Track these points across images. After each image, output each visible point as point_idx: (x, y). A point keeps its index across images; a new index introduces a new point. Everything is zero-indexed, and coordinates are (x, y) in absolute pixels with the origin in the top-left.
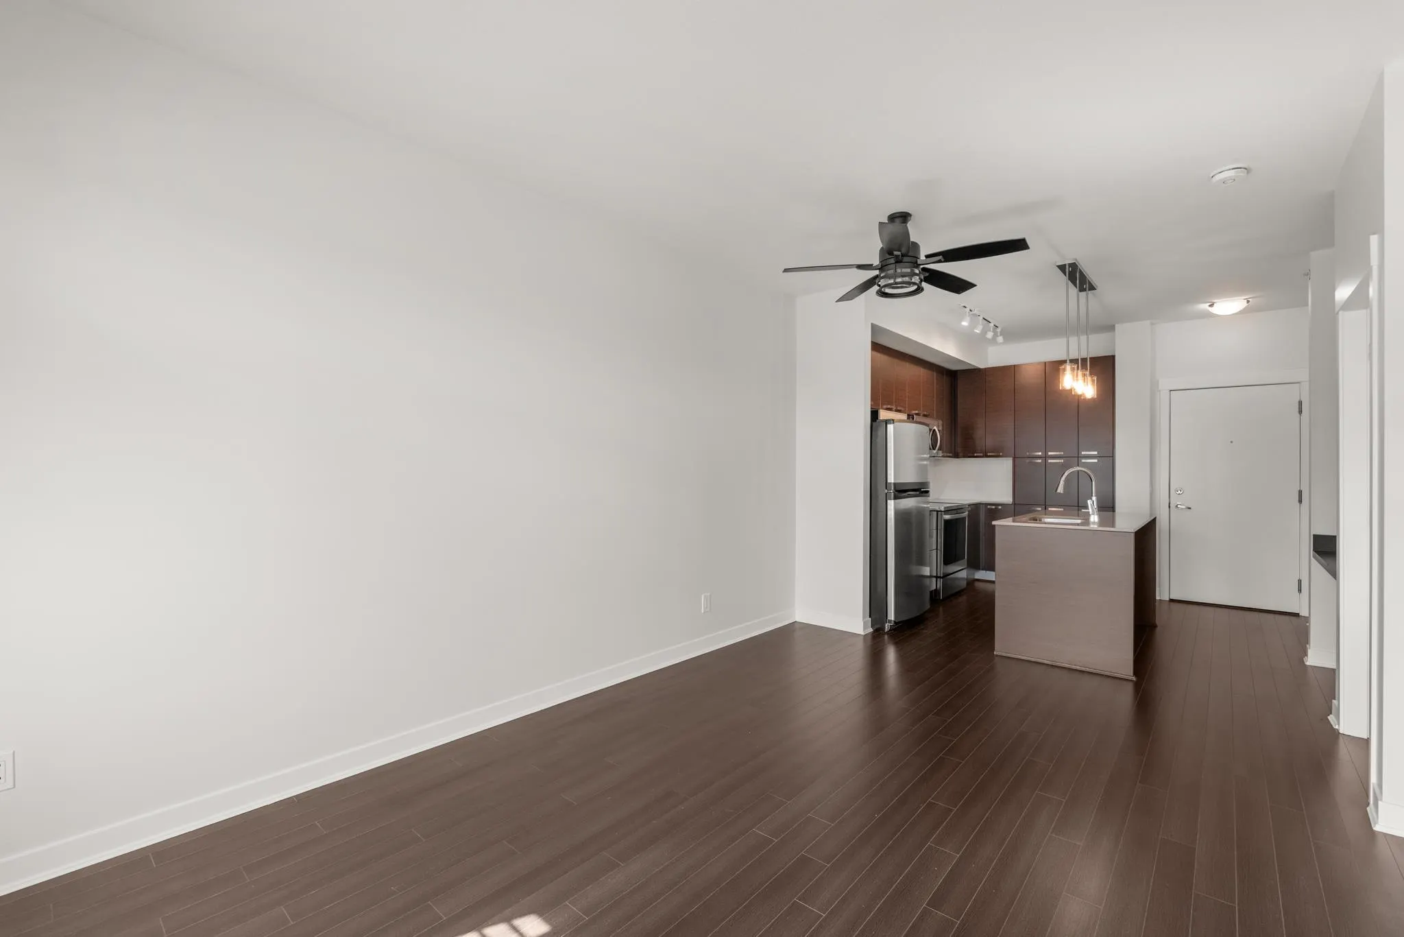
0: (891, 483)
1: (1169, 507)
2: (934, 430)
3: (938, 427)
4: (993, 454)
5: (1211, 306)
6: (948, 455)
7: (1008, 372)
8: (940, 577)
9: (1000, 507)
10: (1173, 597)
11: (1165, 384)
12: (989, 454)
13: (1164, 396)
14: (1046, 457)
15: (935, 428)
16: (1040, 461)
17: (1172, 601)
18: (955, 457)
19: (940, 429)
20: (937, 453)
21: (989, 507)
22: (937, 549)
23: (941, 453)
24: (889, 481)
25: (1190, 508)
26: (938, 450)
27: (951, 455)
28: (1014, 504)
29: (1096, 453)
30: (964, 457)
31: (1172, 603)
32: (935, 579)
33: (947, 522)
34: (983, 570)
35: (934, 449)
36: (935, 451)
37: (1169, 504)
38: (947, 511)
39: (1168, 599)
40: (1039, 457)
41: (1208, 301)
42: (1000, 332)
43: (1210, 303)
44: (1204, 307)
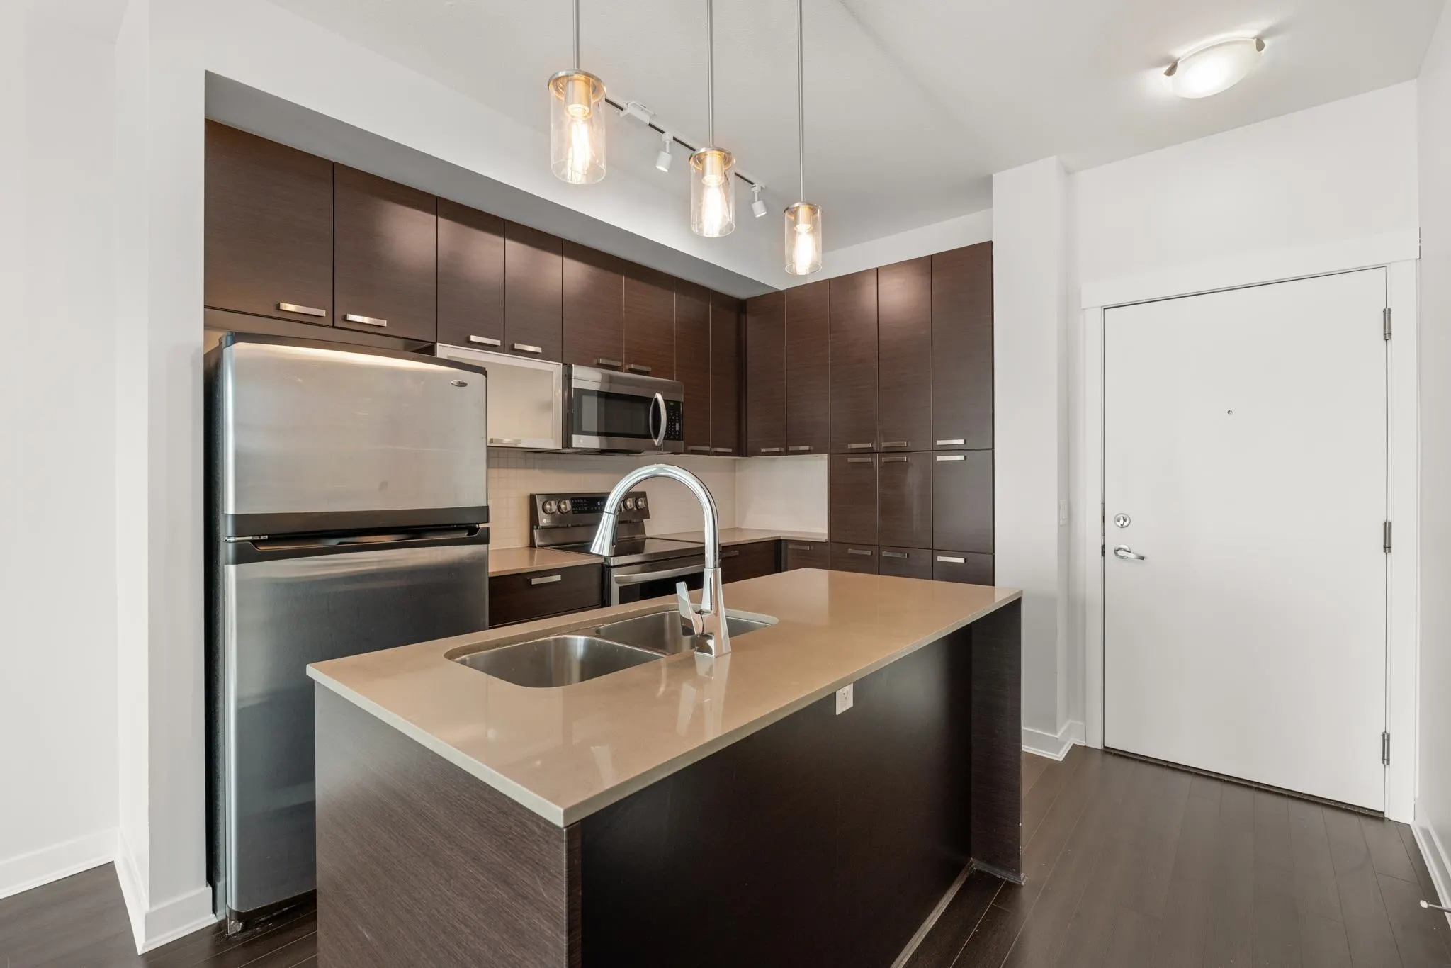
1: (1103, 553)
2: (656, 400)
3: (666, 392)
4: (798, 448)
6: (720, 450)
9: (809, 548)
10: (1112, 743)
11: (1094, 294)
12: (791, 448)
13: (1091, 321)
14: (876, 453)
15: (658, 395)
16: (867, 459)
17: (1108, 751)
19: (675, 397)
21: (791, 547)
25: (1142, 558)
26: (667, 439)
27: (729, 450)
28: (834, 541)
29: (960, 442)
31: (1110, 759)
35: (656, 438)
36: (656, 442)
37: (1103, 547)
39: (1100, 747)
41: (1159, 64)
42: (758, 193)
43: (1166, 68)
44: (1157, 83)
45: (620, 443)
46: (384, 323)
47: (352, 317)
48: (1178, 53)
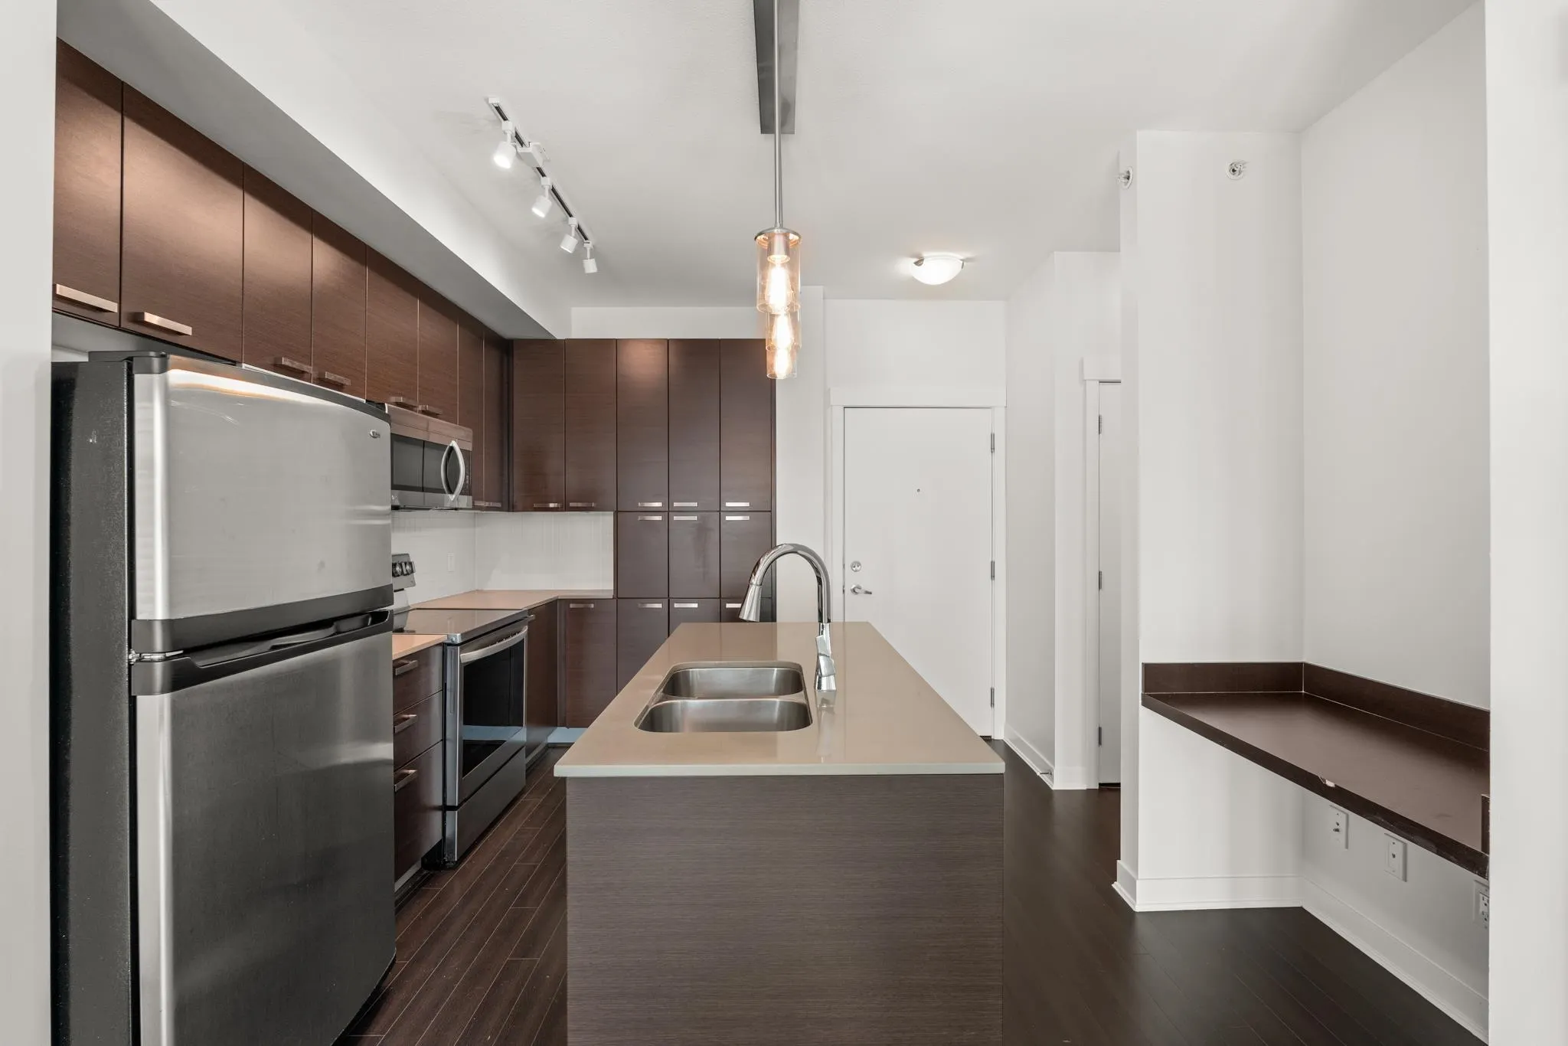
0: (149, 624)
1: (844, 591)
2: (452, 449)
3: (459, 441)
4: (580, 505)
5: (918, 263)
6: (492, 504)
7: (606, 349)
8: (453, 808)
9: (592, 606)
11: (838, 396)
12: (572, 504)
13: (838, 414)
14: (667, 512)
15: (454, 444)
16: (658, 518)
18: (508, 511)
19: (469, 447)
20: (457, 499)
21: (572, 606)
22: (444, 740)
23: (465, 501)
24: (141, 615)
25: (870, 593)
26: (461, 494)
27: (499, 505)
28: (617, 596)
29: (747, 504)
30: (525, 509)
32: (439, 814)
33: (470, 669)
34: (563, 725)
35: (451, 492)
36: (452, 497)
37: (844, 586)
38: (470, 640)
40: (656, 511)
41: (913, 256)
42: (591, 250)
43: (916, 260)
44: (906, 267)
45: (415, 497)
46: (187, 330)
47: (150, 318)
48: (925, 255)
